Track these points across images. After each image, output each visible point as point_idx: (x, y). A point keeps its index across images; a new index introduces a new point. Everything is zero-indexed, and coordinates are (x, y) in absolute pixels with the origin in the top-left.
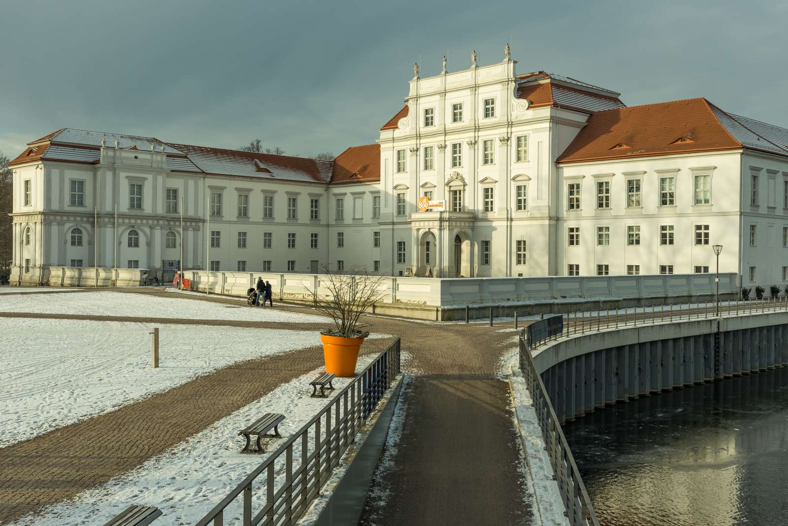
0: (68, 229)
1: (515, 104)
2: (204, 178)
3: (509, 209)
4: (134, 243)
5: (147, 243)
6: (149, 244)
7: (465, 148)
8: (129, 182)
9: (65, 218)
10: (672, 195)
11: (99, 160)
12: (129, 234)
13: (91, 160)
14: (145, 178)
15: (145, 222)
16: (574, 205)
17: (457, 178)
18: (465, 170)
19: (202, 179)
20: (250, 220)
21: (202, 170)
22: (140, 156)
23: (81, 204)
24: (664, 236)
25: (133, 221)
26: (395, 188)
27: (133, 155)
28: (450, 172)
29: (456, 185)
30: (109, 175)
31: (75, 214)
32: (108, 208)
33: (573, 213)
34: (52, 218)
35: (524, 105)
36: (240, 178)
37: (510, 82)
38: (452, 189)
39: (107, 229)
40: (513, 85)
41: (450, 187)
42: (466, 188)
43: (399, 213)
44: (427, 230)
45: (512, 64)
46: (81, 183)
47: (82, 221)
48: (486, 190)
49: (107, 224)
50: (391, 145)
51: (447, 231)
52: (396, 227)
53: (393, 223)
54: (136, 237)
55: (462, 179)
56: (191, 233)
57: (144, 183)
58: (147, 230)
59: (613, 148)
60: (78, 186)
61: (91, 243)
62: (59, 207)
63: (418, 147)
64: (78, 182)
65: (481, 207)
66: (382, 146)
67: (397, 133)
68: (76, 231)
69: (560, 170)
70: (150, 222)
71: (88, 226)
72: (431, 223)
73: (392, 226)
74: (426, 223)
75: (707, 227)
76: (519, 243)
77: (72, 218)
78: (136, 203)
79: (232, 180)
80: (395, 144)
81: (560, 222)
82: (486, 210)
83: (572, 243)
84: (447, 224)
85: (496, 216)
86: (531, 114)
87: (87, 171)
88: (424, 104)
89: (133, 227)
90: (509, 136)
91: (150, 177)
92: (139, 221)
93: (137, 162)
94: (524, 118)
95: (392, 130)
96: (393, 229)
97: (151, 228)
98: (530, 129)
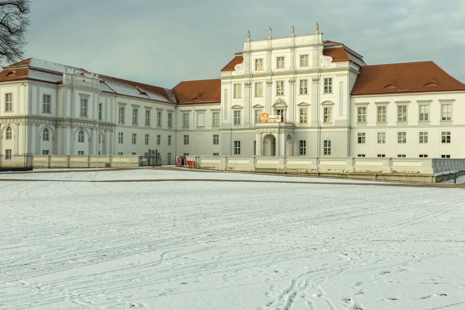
0: (41, 129)
1: (323, 59)
2: (116, 96)
3: (319, 121)
4: (81, 140)
5: (89, 139)
6: (90, 140)
7: (287, 85)
8: (80, 97)
9: (40, 121)
10: (427, 115)
11: (62, 81)
12: (79, 133)
13: (55, 81)
14: (89, 95)
15: (88, 125)
16: (361, 119)
17: (281, 102)
18: (286, 98)
19: (115, 98)
20: (139, 126)
21: (115, 92)
22: (86, 80)
23: (49, 111)
24: (421, 138)
25: (82, 124)
26: (233, 107)
27: (82, 79)
28: (275, 99)
29: (280, 106)
30: (69, 91)
31: (45, 119)
32: (68, 115)
33: (361, 125)
34: (32, 120)
35: (330, 60)
36: (135, 98)
37: (319, 46)
38: (277, 109)
39: (67, 129)
40: (322, 48)
41: (276, 107)
42: (288, 108)
43: (235, 123)
44: (269, 133)
45: (321, 35)
46: (49, 97)
47: (49, 123)
48: (301, 110)
49: (67, 126)
50: (229, 80)
51: (284, 134)
52: (233, 132)
53: (232, 130)
54: (83, 135)
55: (285, 103)
56: (108, 134)
57: (88, 99)
58: (89, 130)
59: (386, 87)
60: (47, 98)
61: (55, 139)
62: (37, 113)
63: (251, 82)
64: (47, 96)
65: (298, 120)
66: (222, 81)
67: (234, 73)
68: (46, 130)
69: (352, 99)
70: (92, 125)
71: (53, 127)
72: (272, 130)
73: (230, 131)
74: (269, 130)
75: (449, 133)
76: (325, 142)
77: (44, 121)
78: (84, 112)
79: (129, 99)
80: (233, 80)
81: (352, 130)
82: (301, 122)
83: (360, 142)
84: (284, 130)
85: (309, 125)
86: (334, 65)
87: (52, 88)
88: (255, 56)
89: (82, 128)
90: (319, 78)
91: (91, 94)
92: (85, 124)
93: (84, 84)
94: (330, 67)
95: (231, 71)
96: (231, 133)
97: (91, 129)
98: (334, 74)
